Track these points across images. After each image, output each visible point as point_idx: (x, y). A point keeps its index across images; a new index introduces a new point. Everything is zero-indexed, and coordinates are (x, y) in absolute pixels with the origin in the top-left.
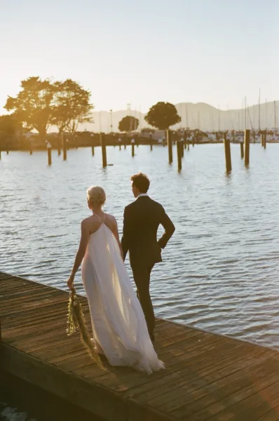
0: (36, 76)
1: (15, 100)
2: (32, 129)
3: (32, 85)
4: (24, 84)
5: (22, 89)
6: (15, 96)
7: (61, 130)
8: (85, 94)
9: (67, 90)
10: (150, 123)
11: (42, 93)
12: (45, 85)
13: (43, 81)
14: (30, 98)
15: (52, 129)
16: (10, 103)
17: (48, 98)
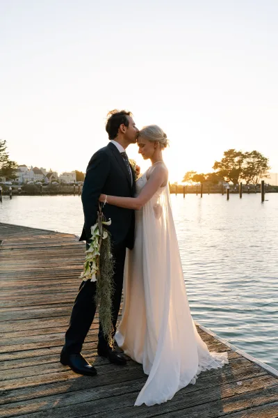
0: (233, 149)
1: (219, 163)
2: (229, 181)
3: (230, 154)
4: (226, 154)
5: (225, 157)
6: (220, 161)
7: (248, 182)
8: (265, 160)
9: (253, 157)
11: (236, 159)
12: (239, 154)
13: (237, 151)
14: (229, 162)
16: (216, 165)
17: (240, 162)
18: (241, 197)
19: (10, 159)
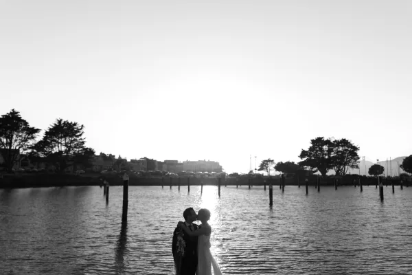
0: (321, 137)
1: (307, 152)
2: (316, 171)
3: (318, 142)
4: (313, 142)
5: (311, 145)
6: (307, 149)
7: (337, 172)
8: (355, 148)
9: (342, 146)
10: (405, 169)
11: (325, 147)
12: (328, 142)
13: (325, 139)
14: (317, 151)
15: (331, 172)
16: (303, 154)
17: (330, 151)
18: (319, 190)
19: (86, 145)
